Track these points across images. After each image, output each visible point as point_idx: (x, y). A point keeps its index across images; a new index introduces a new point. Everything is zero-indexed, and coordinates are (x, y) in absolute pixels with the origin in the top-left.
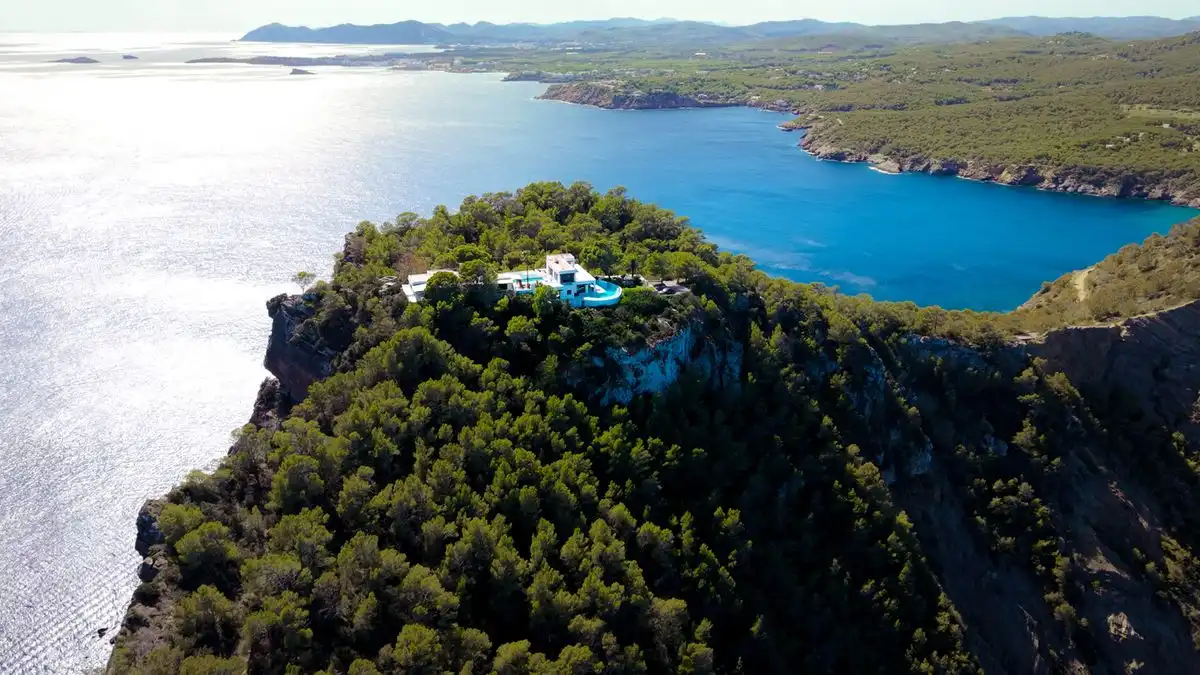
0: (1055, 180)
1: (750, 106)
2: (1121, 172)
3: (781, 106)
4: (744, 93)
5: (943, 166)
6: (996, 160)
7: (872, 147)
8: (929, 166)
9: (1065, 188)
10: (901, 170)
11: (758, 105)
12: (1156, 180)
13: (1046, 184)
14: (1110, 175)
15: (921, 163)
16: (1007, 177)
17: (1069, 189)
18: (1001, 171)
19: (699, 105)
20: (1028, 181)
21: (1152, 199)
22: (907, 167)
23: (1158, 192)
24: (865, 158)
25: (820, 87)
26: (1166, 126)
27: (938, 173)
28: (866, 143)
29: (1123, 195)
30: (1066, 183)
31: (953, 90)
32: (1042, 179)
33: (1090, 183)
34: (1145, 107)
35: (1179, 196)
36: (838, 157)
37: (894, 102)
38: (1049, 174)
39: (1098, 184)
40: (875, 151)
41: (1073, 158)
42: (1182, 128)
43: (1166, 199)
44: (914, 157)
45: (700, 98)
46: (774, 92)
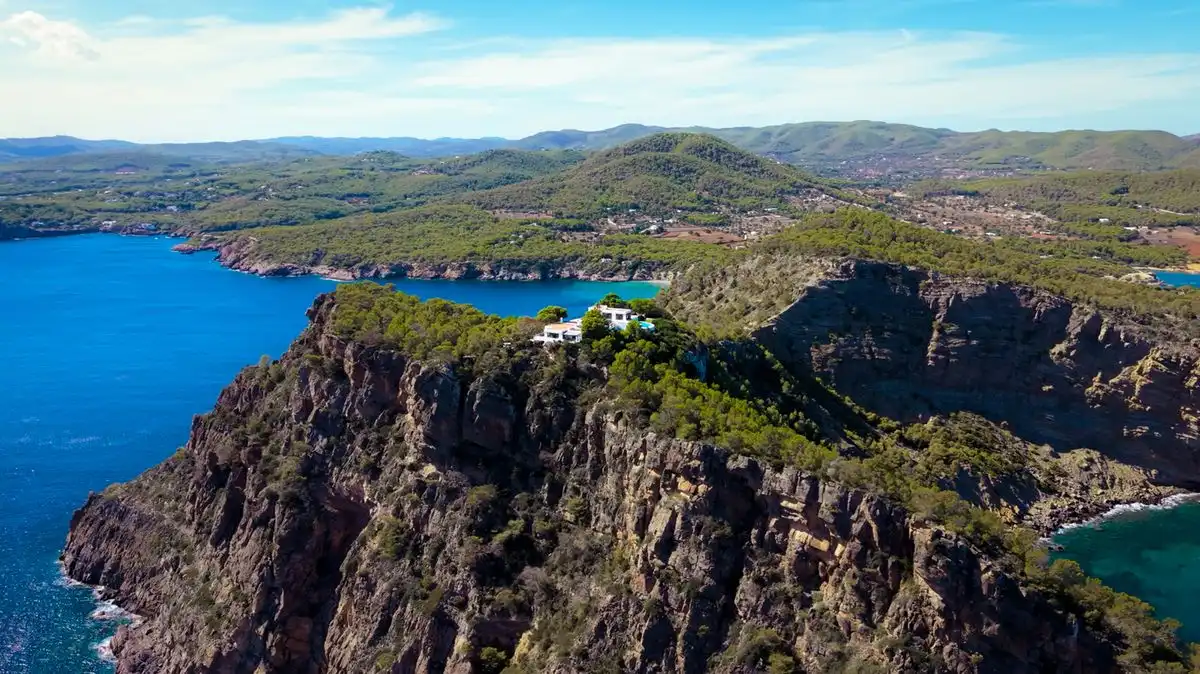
0: (492, 272)
1: (105, 231)
2: (536, 261)
3: (148, 229)
4: (89, 218)
5: (392, 270)
6: (437, 261)
7: (310, 259)
8: (378, 273)
9: (502, 277)
10: (353, 276)
11: (116, 230)
12: (562, 264)
13: (485, 276)
14: (530, 264)
15: (369, 270)
16: (452, 274)
17: (506, 278)
18: (445, 269)
19: (33, 234)
20: (470, 275)
21: (563, 278)
22: (358, 274)
23: (566, 274)
24: (309, 271)
25: (174, 208)
26: (535, 224)
27: (389, 277)
28: (304, 257)
29: (544, 277)
30: (501, 273)
32: (481, 273)
33: (518, 271)
34: (503, 211)
35: (581, 274)
36: (281, 273)
37: (276, 218)
38: (486, 268)
39: (525, 272)
40: (314, 263)
41: (497, 253)
42: (546, 225)
43: (573, 278)
44: (360, 264)
45: (37, 226)
46: (128, 215)
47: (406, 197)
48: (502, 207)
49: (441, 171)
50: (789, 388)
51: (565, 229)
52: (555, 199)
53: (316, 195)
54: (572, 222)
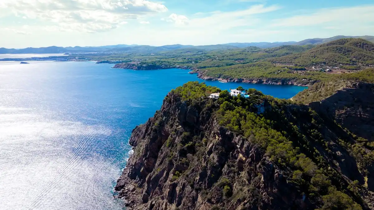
0: (266, 82)
1: (177, 68)
2: (281, 79)
3: (186, 68)
4: (174, 65)
5: (238, 80)
6: (251, 78)
7: (218, 76)
8: (234, 80)
9: (269, 83)
10: (227, 81)
11: (179, 67)
12: (289, 80)
13: (264, 83)
14: (279, 80)
15: (232, 80)
16: (255, 82)
17: (270, 84)
18: (253, 80)
19: (162, 68)
20: (260, 82)
21: (289, 85)
22: (229, 81)
23: (290, 83)
24: (217, 80)
25: (193, 62)
26: (286, 68)
27: (237, 82)
28: (216, 76)
29: (283, 84)
30: (269, 82)
31: (230, 62)
32: (263, 82)
33: (274, 82)
34: (279, 64)
35: (295, 84)
36: (210, 80)
37: (216, 65)
38: (265, 80)
39: (277, 82)
40: (219, 78)
41: (269, 76)
42: (290, 68)
43: (292, 85)
44: (230, 78)
45: (163, 66)
46: (182, 64)
47: (254, 60)
48: (279, 63)
49: (267, 52)
50: (315, 122)
51: (296, 69)
52: (296, 60)
53: (229, 59)
54: (299, 68)
